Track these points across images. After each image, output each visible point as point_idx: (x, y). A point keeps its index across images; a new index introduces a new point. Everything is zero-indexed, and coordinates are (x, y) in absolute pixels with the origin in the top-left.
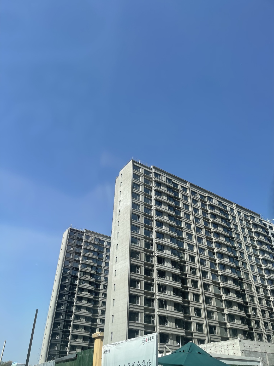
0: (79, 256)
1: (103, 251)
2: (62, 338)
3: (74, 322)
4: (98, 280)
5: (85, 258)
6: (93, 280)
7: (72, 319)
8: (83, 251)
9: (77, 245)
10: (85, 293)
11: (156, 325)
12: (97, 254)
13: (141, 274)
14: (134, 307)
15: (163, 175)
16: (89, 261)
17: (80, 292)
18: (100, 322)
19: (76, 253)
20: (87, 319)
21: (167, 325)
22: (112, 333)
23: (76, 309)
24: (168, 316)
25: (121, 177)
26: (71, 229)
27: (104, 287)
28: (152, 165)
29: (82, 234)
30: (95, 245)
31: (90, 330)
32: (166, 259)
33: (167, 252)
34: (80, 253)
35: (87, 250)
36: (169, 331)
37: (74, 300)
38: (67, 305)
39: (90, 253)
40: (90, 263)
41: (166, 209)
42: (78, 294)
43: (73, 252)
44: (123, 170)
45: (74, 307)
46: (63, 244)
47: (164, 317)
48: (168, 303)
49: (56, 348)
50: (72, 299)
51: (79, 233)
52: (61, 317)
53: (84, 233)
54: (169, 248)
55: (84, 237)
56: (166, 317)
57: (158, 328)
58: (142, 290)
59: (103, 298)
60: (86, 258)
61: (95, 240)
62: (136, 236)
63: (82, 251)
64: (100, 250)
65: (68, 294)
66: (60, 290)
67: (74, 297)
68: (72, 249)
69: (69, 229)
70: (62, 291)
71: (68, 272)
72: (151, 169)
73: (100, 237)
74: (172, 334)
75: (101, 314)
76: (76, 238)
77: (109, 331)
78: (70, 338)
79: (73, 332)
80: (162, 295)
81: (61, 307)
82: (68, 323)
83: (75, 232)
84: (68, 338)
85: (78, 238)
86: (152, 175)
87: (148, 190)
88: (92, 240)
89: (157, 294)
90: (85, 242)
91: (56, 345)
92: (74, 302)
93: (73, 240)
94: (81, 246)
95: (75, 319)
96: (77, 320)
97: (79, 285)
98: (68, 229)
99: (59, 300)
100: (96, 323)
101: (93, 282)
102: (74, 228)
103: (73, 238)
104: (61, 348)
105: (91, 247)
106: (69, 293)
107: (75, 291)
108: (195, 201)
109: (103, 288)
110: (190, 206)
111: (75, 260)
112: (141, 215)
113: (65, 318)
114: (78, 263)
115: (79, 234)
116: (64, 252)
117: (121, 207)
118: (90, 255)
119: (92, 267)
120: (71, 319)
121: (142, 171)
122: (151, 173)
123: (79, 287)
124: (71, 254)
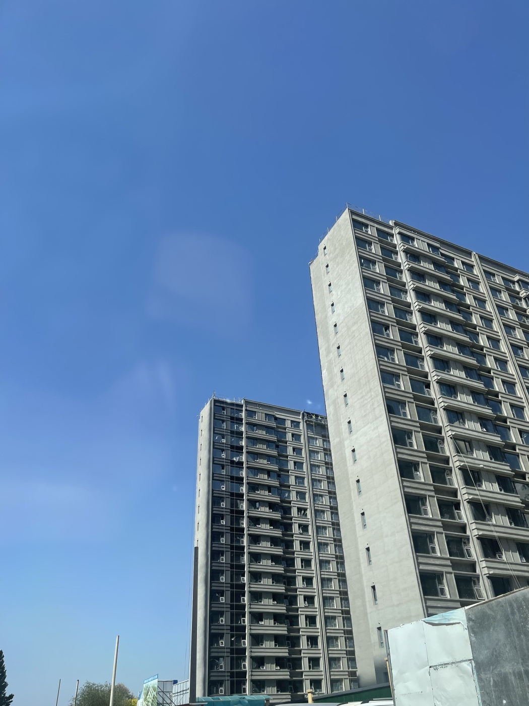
0: (239, 452)
1: (286, 439)
2: (232, 622)
3: (250, 587)
4: (286, 498)
5: (251, 457)
6: (276, 499)
7: (246, 582)
8: (246, 443)
9: (232, 432)
10: (263, 526)
11: (477, 560)
12: (274, 446)
13: (419, 450)
14: (421, 521)
15: (419, 238)
16: (261, 461)
17: (252, 526)
18: (303, 584)
19: (232, 447)
20: (276, 578)
21: (500, 557)
22: (374, 587)
23: (250, 561)
24: (500, 538)
25: (325, 255)
26: (215, 401)
27: (298, 512)
28: (392, 220)
29: (238, 408)
30: (268, 429)
31: (284, 600)
32: (465, 413)
33: (464, 399)
34: (241, 448)
35: (253, 440)
36: (511, 570)
37: (243, 543)
38: (232, 553)
39: (260, 446)
40: (265, 466)
41: (441, 308)
42: (250, 529)
43: (226, 446)
44: (328, 239)
45: (246, 557)
46: (203, 432)
47: (491, 539)
48: (492, 508)
49: (222, 643)
50: (238, 541)
51: (233, 407)
52: (223, 579)
53: (242, 406)
54: (466, 390)
55: (243, 415)
56: (497, 539)
57: (484, 565)
58: (429, 483)
59: (301, 534)
60: (253, 455)
61: (266, 418)
62: (389, 369)
63: (243, 443)
64: (279, 439)
65: (229, 531)
66: (212, 525)
67: (243, 538)
68: (224, 441)
69: (211, 401)
70: (218, 527)
71: (223, 488)
72: (391, 228)
73: (276, 413)
74: (518, 577)
75: (302, 567)
76: (228, 417)
77: (365, 584)
78: (246, 619)
79: (252, 606)
80: (477, 492)
81: (219, 558)
82: (238, 591)
83: (225, 406)
84: (244, 621)
85: (232, 418)
86: (397, 240)
87: (393, 270)
88: (260, 418)
89: (464, 491)
90: (246, 423)
91: (221, 636)
92: (244, 546)
93: (223, 423)
94: (241, 433)
95: (251, 581)
96: (256, 582)
97: (249, 511)
98: (209, 402)
99: (214, 545)
100: (295, 585)
101: (277, 504)
102: (220, 399)
103: (222, 418)
104: (232, 642)
105: (261, 434)
106: (232, 529)
107: (243, 524)
108: (495, 291)
109: (298, 514)
110: (488, 302)
111: (232, 462)
112: (390, 323)
113: (232, 580)
114: (240, 467)
115: (232, 410)
116: (208, 448)
117: (339, 315)
118: (261, 450)
119: (269, 473)
120: (244, 580)
121: (372, 231)
122: (392, 236)
123: (250, 514)
124: (223, 450)
